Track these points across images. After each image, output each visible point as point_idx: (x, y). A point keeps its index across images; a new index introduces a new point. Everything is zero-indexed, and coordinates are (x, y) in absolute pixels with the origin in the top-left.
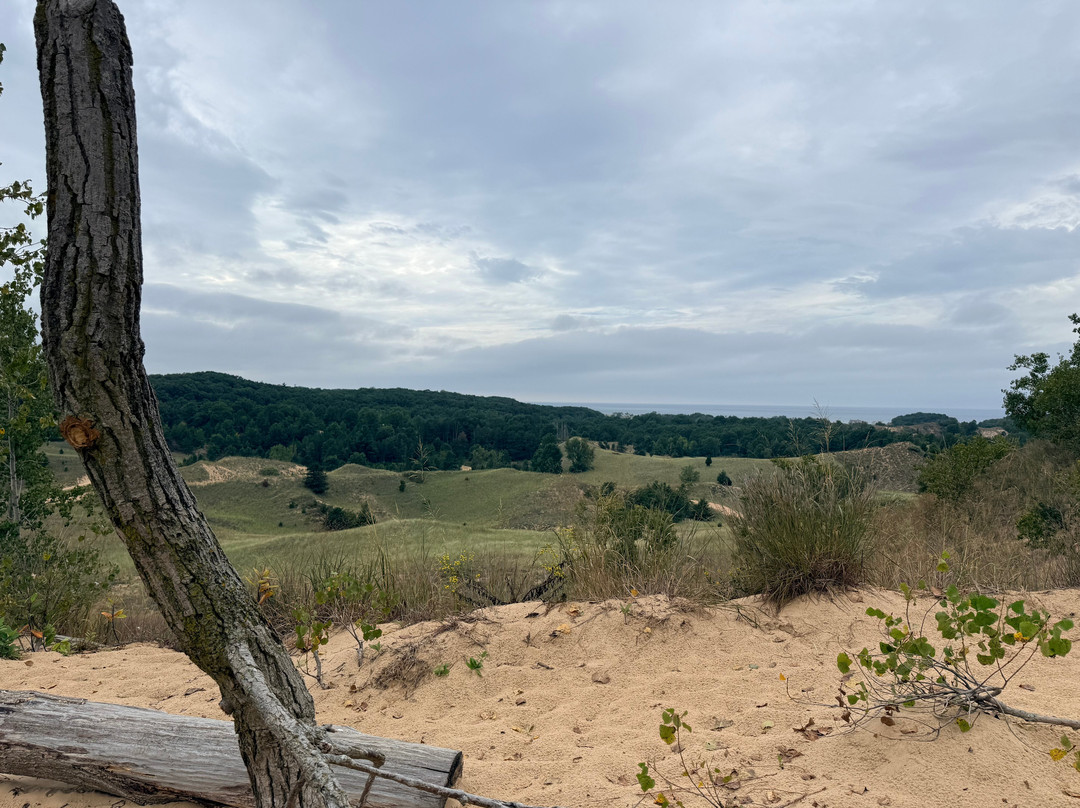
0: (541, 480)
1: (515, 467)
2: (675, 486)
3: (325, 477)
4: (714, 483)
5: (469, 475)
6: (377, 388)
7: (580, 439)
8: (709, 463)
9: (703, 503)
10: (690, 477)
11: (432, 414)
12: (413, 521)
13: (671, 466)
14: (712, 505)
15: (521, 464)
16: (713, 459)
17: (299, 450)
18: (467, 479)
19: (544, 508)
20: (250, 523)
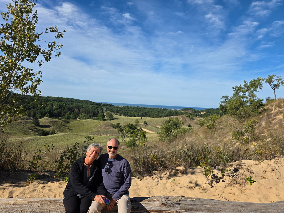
0: (100, 122)
1: (92, 119)
2: (134, 124)
3: (39, 121)
4: (143, 124)
5: (80, 121)
6: (52, 96)
7: (110, 112)
8: (141, 118)
9: (141, 128)
10: (137, 122)
11: (68, 104)
12: (68, 133)
13: (133, 119)
14: (142, 129)
15: (94, 118)
16: (142, 118)
17: (29, 112)
18: (80, 122)
19: (101, 130)
20: (16, 133)
